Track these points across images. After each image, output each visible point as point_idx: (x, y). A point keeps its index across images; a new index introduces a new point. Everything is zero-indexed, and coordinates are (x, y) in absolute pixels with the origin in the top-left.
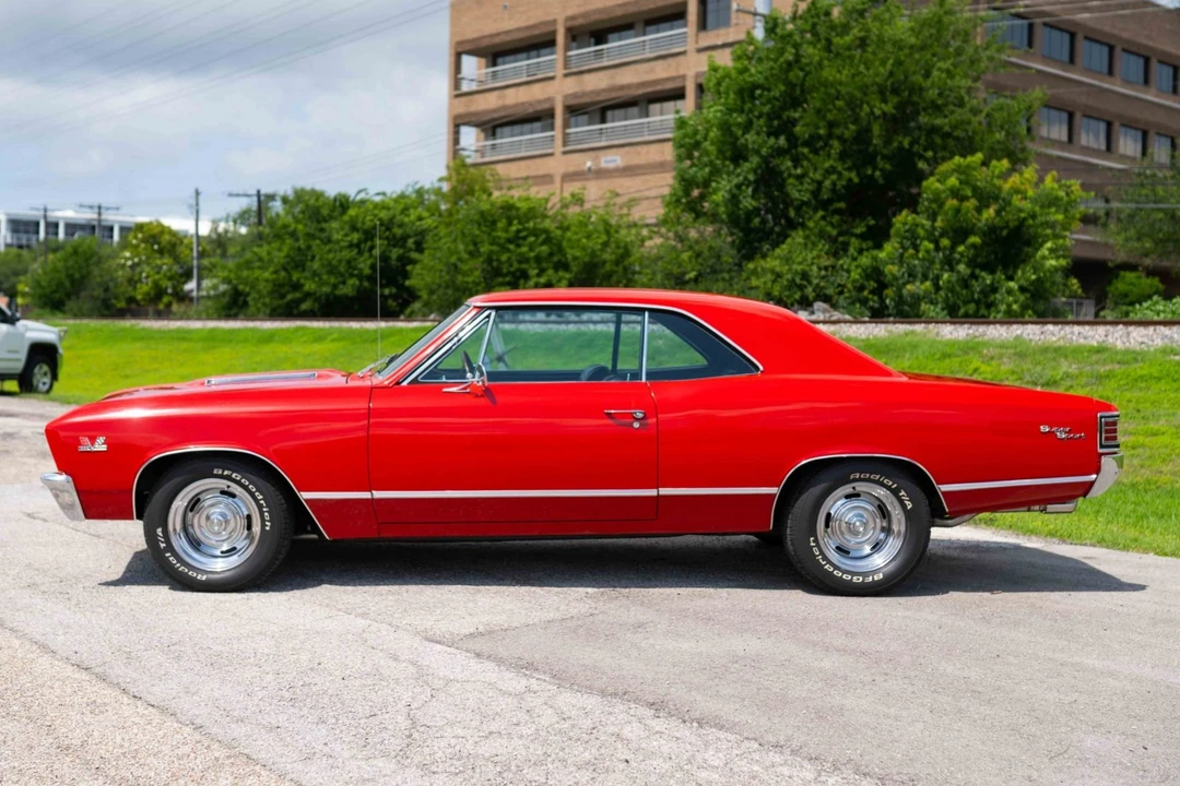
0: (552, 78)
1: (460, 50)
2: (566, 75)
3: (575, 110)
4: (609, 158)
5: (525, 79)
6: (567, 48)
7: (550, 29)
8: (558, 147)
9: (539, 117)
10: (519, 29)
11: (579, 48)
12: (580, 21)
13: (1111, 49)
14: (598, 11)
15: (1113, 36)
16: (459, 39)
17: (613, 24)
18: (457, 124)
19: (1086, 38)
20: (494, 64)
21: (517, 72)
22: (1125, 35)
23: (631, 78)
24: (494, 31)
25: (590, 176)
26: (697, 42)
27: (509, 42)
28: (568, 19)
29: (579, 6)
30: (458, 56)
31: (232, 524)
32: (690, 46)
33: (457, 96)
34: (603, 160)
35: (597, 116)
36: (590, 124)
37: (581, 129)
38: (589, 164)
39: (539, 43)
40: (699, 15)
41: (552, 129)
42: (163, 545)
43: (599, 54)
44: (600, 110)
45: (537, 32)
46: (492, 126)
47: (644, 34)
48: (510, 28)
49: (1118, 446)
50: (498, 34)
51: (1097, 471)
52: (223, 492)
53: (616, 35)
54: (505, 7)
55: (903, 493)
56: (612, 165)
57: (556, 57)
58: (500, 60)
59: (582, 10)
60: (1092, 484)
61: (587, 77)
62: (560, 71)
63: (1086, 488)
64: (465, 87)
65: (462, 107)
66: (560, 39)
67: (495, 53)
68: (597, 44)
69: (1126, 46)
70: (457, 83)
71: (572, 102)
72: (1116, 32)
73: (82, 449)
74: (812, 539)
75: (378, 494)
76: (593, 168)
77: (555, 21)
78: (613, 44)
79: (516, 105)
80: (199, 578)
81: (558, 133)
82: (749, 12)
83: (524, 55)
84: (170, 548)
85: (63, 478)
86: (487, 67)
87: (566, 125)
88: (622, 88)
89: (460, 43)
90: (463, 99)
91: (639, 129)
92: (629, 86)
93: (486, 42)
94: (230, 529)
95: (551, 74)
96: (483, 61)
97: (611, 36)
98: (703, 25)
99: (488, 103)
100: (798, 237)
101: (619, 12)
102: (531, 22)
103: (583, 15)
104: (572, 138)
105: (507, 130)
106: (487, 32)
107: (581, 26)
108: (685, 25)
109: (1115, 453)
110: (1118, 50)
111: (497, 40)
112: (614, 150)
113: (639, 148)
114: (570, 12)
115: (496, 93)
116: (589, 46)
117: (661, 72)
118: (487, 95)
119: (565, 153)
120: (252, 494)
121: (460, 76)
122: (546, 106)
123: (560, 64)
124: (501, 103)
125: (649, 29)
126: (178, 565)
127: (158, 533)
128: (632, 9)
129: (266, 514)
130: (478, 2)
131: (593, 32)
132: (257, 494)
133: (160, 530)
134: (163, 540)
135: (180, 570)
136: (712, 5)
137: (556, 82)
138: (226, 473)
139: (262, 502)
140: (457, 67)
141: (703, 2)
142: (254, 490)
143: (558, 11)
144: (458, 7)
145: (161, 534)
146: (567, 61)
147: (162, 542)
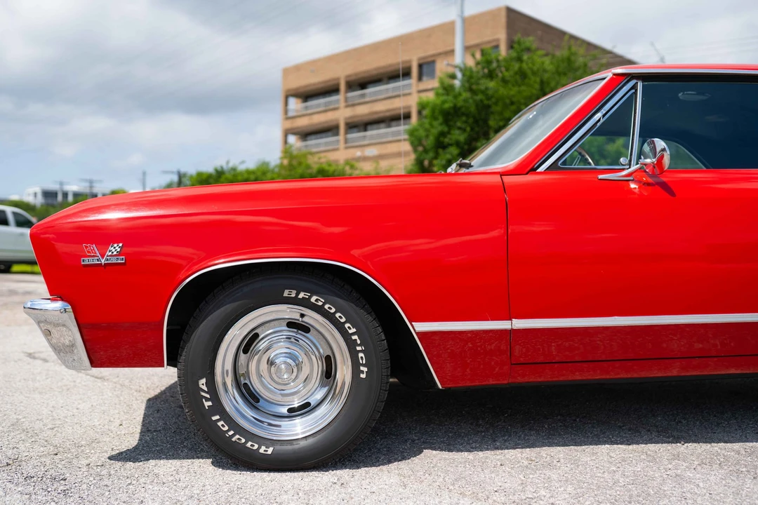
0: (338, 108)
1: (287, 94)
2: (346, 107)
3: (353, 126)
4: (370, 150)
5: (323, 109)
6: (346, 92)
7: (337, 82)
8: (342, 145)
9: (331, 130)
10: (320, 83)
11: (352, 92)
12: (354, 77)
14: (363, 72)
16: (288, 88)
17: (369, 79)
18: (287, 133)
20: (306, 101)
21: (318, 106)
23: (382, 107)
24: (306, 84)
25: (359, 160)
26: (417, 87)
27: (314, 90)
28: (347, 77)
29: (352, 70)
30: (287, 97)
31: (306, 370)
32: (414, 89)
33: (286, 119)
34: (367, 151)
35: (362, 128)
36: (359, 132)
37: (354, 135)
38: (359, 154)
39: (330, 90)
40: (418, 73)
41: (339, 135)
42: (208, 404)
43: (363, 96)
44: (364, 125)
45: (329, 84)
46: (305, 135)
48: (315, 82)
50: (308, 86)
52: (291, 324)
53: (372, 85)
54: (313, 71)
56: (371, 155)
57: (340, 97)
58: (309, 100)
59: (354, 72)
61: (357, 107)
62: (342, 104)
64: (291, 114)
65: (289, 124)
66: (343, 87)
67: (307, 96)
68: (362, 89)
70: (286, 111)
71: (350, 121)
73: (86, 261)
75: (519, 324)
76: (362, 156)
77: (338, 79)
78: (370, 90)
79: (318, 124)
80: (262, 451)
81: (341, 137)
83: (322, 97)
84: (218, 408)
85: (59, 305)
86: (302, 103)
87: (346, 133)
88: (376, 113)
89: (288, 90)
90: (289, 120)
91: (386, 135)
92: (381, 112)
93: (302, 90)
94: (303, 376)
95: (338, 106)
96: (299, 101)
97: (370, 86)
98: (420, 78)
99: (303, 123)
101: (374, 73)
102: (327, 79)
103: (356, 74)
104: (350, 140)
105: (313, 137)
106: (302, 85)
107: (355, 80)
108: (411, 79)
111: (308, 88)
112: (373, 146)
113: (387, 145)
114: (348, 73)
115: (307, 117)
116: (358, 90)
117: (398, 105)
118: (303, 118)
119: (346, 148)
120: (340, 327)
121: (288, 108)
122: (334, 123)
123: (342, 100)
124: (310, 122)
125: (390, 82)
126: (231, 433)
127: (201, 386)
128: (382, 71)
129: (361, 355)
130: (298, 68)
131: (360, 84)
132: (347, 325)
133: (204, 381)
134: (208, 396)
135: (233, 439)
136: (426, 68)
137: (340, 110)
138: (301, 295)
139: (355, 337)
140: (286, 104)
141: (420, 66)
142: (343, 320)
143: (341, 73)
144: (287, 72)
145: (205, 388)
146: (346, 99)
147: (207, 400)
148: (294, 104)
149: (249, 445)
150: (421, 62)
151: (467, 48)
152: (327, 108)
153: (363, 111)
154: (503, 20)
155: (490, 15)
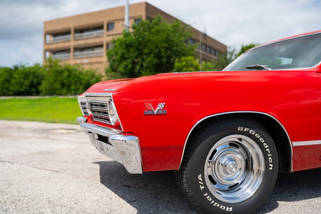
1: (46, 33)
2: (74, 40)
3: (77, 49)
4: (85, 60)
5: (63, 41)
6: (74, 34)
7: (69, 29)
8: (72, 57)
9: (66, 50)
11: (77, 34)
12: (78, 28)
14: (82, 25)
17: (85, 29)
18: (46, 51)
20: (55, 37)
21: (61, 39)
23: (90, 42)
24: (55, 29)
26: (106, 34)
27: (59, 32)
28: (74, 27)
29: (77, 24)
30: (46, 35)
33: (45, 44)
34: (83, 61)
35: (81, 50)
37: (78, 53)
38: (80, 62)
39: (66, 33)
40: (107, 27)
41: (70, 53)
42: (202, 188)
43: (81, 36)
45: (66, 30)
46: (54, 52)
48: (59, 28)
52: (231, 144)
54: (58, 23)
56: (85, 62)
57: (71, 36)
61: (79, 41)
62: (72, 39)
64: (47, 42)
65: (47, 47)
66: (72, 31)
67: (55, 34)
68: (81, 33)
70: (45, 41)
71: (76, 47)
73: (147, 112)
78: (85, 34)
79: (60, 47)
80: (227, 210)
81: (72, 54)
83: (62, 35)
84: (206, 190)
86: (53, 37)
87: (74, 52)
88: (88, 44)
89: (46, 31)
90: (47, 45)
91: (92, 54)
92: (90, 44)
95: (70, 40)
96: (51, 36)
97: (85, 32)
98: (108, 30)
99: (54, 47)
101: (87, 26)
102: (65, 27)
103: (79, 26)
104: (75, 55)
105: (58, 53)
106: (53, 29)
108: (103, 30)
111: (56, 31)
112: (86, 58)
113: (92, 58)
114: (75, 25)
115: (56, 44)
116: (79, 33)
117: (97, 41)
118: (53, 44)
119: (74, 59)
120: (261, 145)
121: (46, 39)
122: (68, 48)
124: (57, 46)
125: (94, 30)
126: (213, 202)
127: (199, 178)
128: (90, 25)
129: (270, 158)
130: (51, 22)
131: (80, 31)
132: (264, 144)
133: (200, 176)
134: (202, 183)
135: (214, 205)
136: (110, 26)
137: (71, 42)
138: (246, 130)
139: (268, 150)
140: (45, 37)
141: (108, 25)
142: (263, 142)
143: (72, 25)
144: (46, 23)
145: (201, 179)
146: (74, 37)
147: (202, 185)
148: (49, 38)
149: (221, 207)
150: (108, 23)
151: (130, 18)
153: (81, 43)
154: (144, 7)
155: (138, 5)
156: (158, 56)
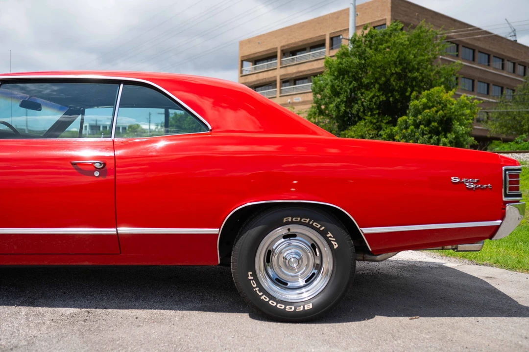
0: (276, 69)
1: (242, 59)
2: (281, 68)
3: (285, 81)
4: (296, 98)
5: (266, 69)
6: (281, 58)
7: (275, 51)
8: (278, 95)
9: (270, 84)
10: (263, 51)
11: (286, 57)
12: (286, 47)
13: (489, 56)
14: (293, 44)
15: (489, 51)
16: (243, 55)
17: (298, 49)
19: (479, 52)
20: (255, 64)
21: (263, 67)
22: (494, 50)
23: (305, 68)
24: (255, 52)
25: (289, 105)
26: (329, 54)
27: (261, 56)
28: (282, 47)
29: (285, 42)
30: (242, 61)
32: (327, 55)
33: (241, 76)
34: (294, 99)
35: (293, 83)
36: (290, 86)
37: (286, 88)
38: (289, 100)
39: (270, 56)
40: (330, 44)
41: (276, 88)
43: (293, 59)
44: (295, 80)
45: (270, 52)
46: (254, 87)
47: (310, 52)
48: (260, 51)
49: (520, 196)
50: (256, 53)
51: (502, 217)
53: (300, 53)
54: (259, 43)
55: (330, 235)
56: (298, 101)
57: (277, 61)
58: (257, 63)
59: (287, 43)
60: (498, 227)
61: (288, 68)
62: (279, 66)
63: (492, 232)
64: (244, 73)
65: (244, 80)
66: (279, 54)
67: (255, 60)
68: (292, 56)
69: (495, 55)
70: (241, 72)
71: (283, 77)
72: (491, 49)
74: (250, 273)
76: (291, 102)
77: (277, 48)
78: (299, 56)
79: (262, 79)
81: (278, 89)
82: (347, 39)
83: (266, 61)
86: (253, 65)
87: (281, 86)
88: (302, 72)
89: (243, 57)
90: (243, 77)
91: (308, 87)
92: (304, 71)
93: (252, 56)
95: (275, 67)
96: (251, 63)
97: (298, 53)
98: (332, 47)
99: (253, 79)
100: (362, 123)
101: (301, 44)
102: (268, 48)
103: (287, 45)
104: (283, 91)
105: (260, 88)
106: (252, 53)
107: (286, 49)
108: (325, 48)
109: (518, 202)
110: (492, 57)
111: (256, 55)
112: (299, 95)
113: (307, 94)
114: (282, 44)
115: (255, 75)
116: (290, 56)
117: (316, 66)
118: (252, 76)
119: (280, 96)
121: (243, 69)
122: (273, 79)
123: (279, 64)
124: (257, 79)
125: (311, 50)
128: (305, 43)
130: (249, 41)
131: (292, 51)
136: (335, 40)
137: (277, 70)
140: (242, 66)
141: (331, 39)
143: (278, 44)
144: (242, 44)
146: (281, 63)
148: (248, 67)
150: (332, 36)
151: (357, 28)
152: (268, 69)
153: (292, 71)
154: (388, 5)
155: (380, 2)
156: (386, 88)
